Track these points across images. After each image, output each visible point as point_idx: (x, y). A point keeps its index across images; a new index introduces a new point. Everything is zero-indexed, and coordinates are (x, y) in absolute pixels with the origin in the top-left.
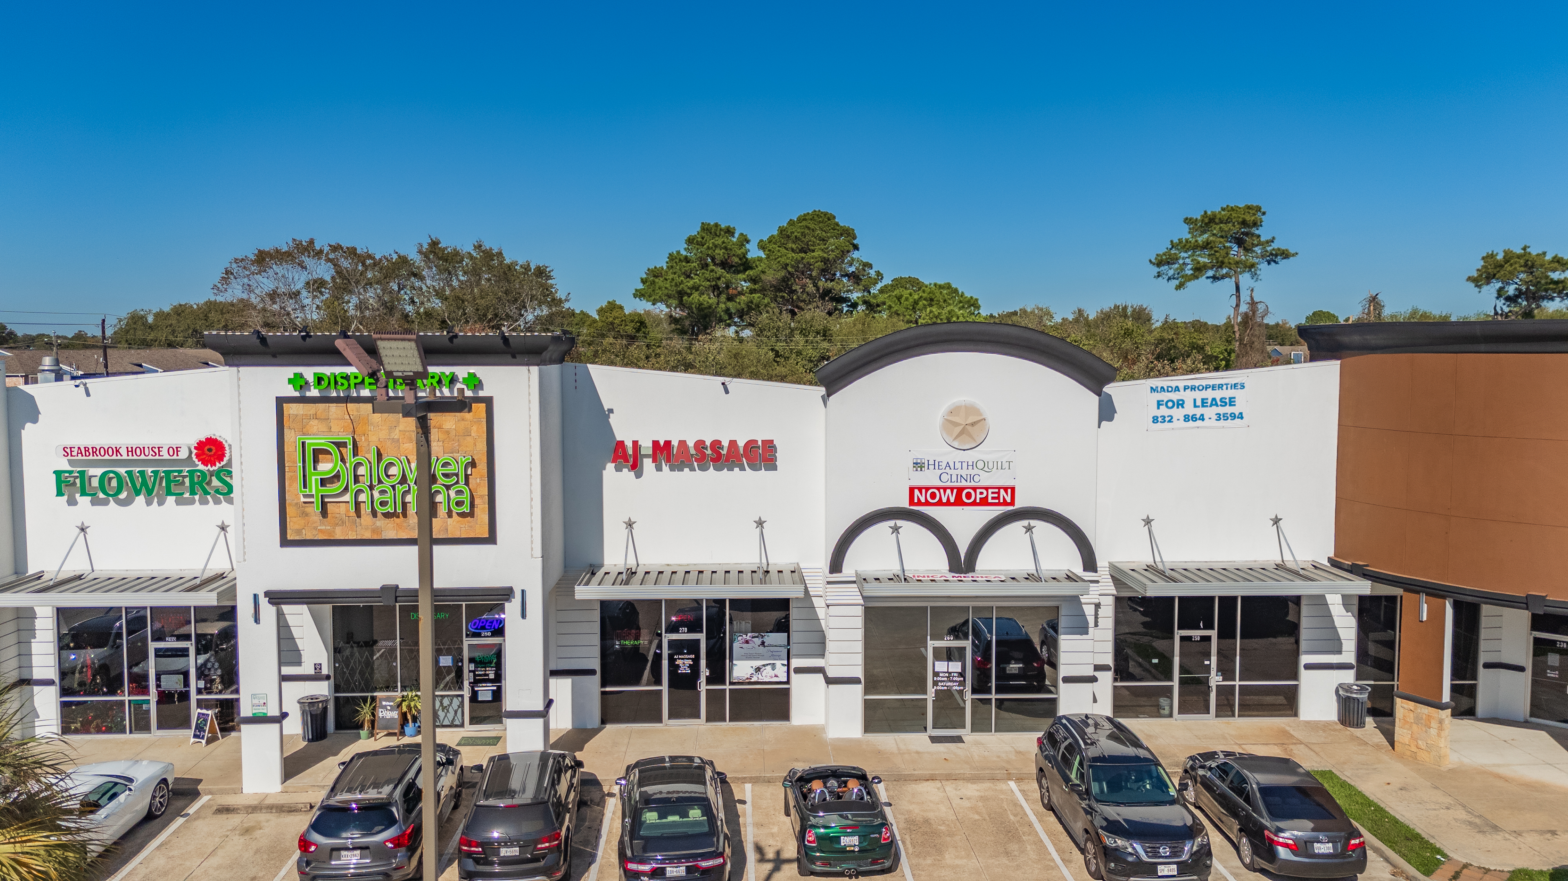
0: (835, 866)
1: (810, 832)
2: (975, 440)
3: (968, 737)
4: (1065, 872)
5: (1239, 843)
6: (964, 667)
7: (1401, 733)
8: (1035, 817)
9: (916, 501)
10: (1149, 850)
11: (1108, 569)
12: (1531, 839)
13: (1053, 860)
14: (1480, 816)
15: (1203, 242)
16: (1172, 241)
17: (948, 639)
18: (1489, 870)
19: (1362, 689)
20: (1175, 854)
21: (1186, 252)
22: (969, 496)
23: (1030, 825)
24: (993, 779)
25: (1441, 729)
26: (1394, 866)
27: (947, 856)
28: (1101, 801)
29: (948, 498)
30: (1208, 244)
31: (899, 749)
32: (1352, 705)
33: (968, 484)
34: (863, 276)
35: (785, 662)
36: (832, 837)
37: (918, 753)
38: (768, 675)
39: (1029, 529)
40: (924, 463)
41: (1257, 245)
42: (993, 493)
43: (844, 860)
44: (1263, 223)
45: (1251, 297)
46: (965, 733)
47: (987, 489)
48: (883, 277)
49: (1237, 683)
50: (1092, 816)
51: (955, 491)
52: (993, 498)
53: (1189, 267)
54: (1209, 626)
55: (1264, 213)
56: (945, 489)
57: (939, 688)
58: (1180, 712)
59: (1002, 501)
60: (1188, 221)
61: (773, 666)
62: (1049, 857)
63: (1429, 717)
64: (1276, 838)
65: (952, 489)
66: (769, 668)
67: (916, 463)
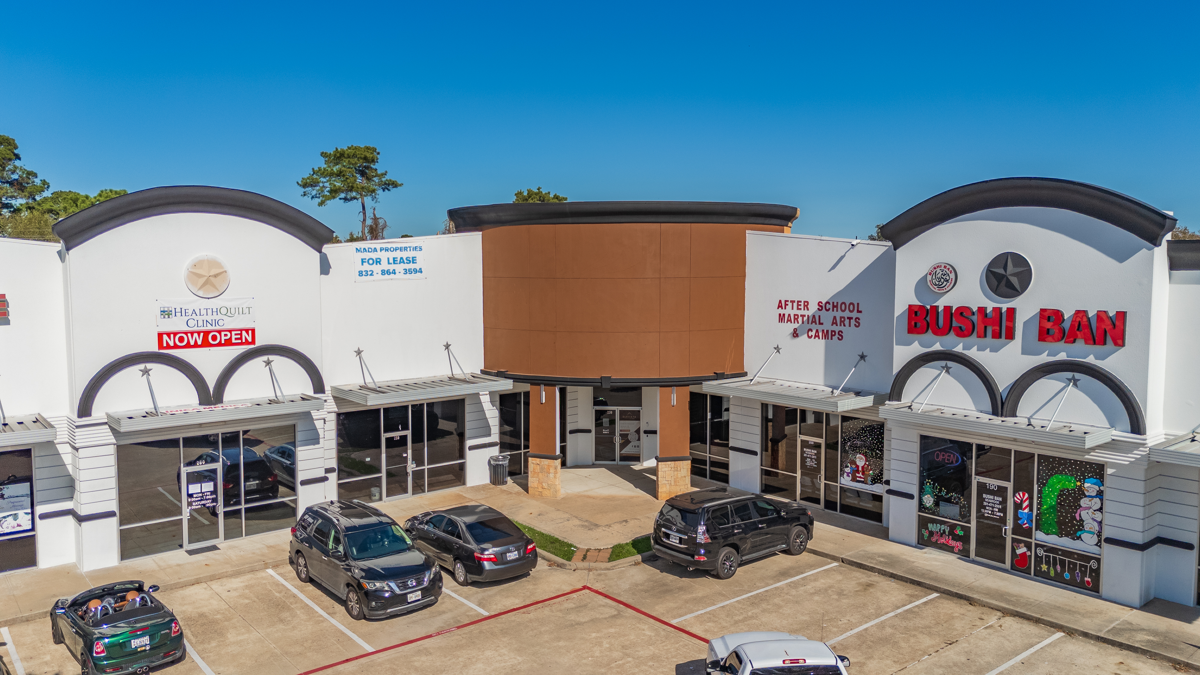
0: (127, 669)
1: (97, 644)
2: (218, 290)
3: (222, 544)
4: (333, 621)
5: (454, 569)
6: (215, 486)
7: (532, 482)
8: (296, 590)
9: (165, 345)
10: (400, 585)
11: (330, 392)
12: (616, 527)
13: (321, 616)
14: (587, 521)
15: (338, 171)
16: (313, 169)
17: (201, 463)
18: (600, 550)
19: (504, 457)
20: (419, 583)
21: (325, 177)
22: (214, 338)
23: (295, 596)
24: (252, 571)
25: (556, 473)
26: (548, 560)
27: (229, 636)
28: (358, 559)
29: (196, 341)
30: (341, 172)
31: (159, 566)
32: (499, 470)
33: (214, 328)
34: (28, 183)
35: (29, 511)
36: (122, 642)
37: (179, 565)
38: (10, 526)
39: (268, 363)
40: (171, 311)
41: (375, 176)
42: (236, 334)
43: (135, 661)
44: (378, 160)
45: (374, 214)
46: (220, 542)
47: (230, 331)
48: (49, 186)
49: (426, 467)
50: (351, 572)
51: (202, 334)
52: (236, 339)
53: (328, 189)
54: (405, 428)
55: (378, 153)
56: (192, 333)
57: (193, 507)
58: (388, 495)
59: (244, 341)
60: (323, 154)
61: (15, 517)
62: (317, 615)
63: (549, 466)
64: (482, 556)
65: (199, 333)
66: (10, 519)
67: (164, 312)
